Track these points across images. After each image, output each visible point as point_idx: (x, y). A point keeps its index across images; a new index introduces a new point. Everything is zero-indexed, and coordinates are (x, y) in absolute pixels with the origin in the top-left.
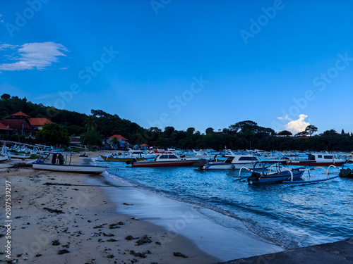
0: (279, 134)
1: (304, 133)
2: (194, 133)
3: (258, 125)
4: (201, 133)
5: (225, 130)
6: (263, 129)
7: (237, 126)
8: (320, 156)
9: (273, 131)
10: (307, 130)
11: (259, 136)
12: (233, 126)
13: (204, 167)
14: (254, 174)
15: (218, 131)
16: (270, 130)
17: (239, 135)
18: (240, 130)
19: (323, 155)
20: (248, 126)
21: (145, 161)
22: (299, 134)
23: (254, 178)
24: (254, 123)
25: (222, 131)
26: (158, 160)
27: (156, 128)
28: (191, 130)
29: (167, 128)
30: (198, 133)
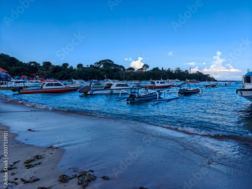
0: (127, 70)
1: (141, 69)
2: (68, 67)
3: (114, 63)
4: (74, 68)
5: (91, 66)
6: (117, 66)
7: (100, 63)
8: (158, 82)
9: (123, 68)
10: (143, 67)
11: (115, 71)
12: (98, 63)
13: (89, 93)
14: (131, 96)
15: (86, 67)
16: (122, 67)
17: (102, 70)
18: (102, 66)
19: (160, 81)
20: (108, 63)
21: (29, 89)
22: (139, 70)
23: (132, 98)
24: (111, 61)
25: (89, 66)
26: (44, 87)
27: (34, 62)
28: (65, 65)
29: (45, 63)
30: (72, 67)
